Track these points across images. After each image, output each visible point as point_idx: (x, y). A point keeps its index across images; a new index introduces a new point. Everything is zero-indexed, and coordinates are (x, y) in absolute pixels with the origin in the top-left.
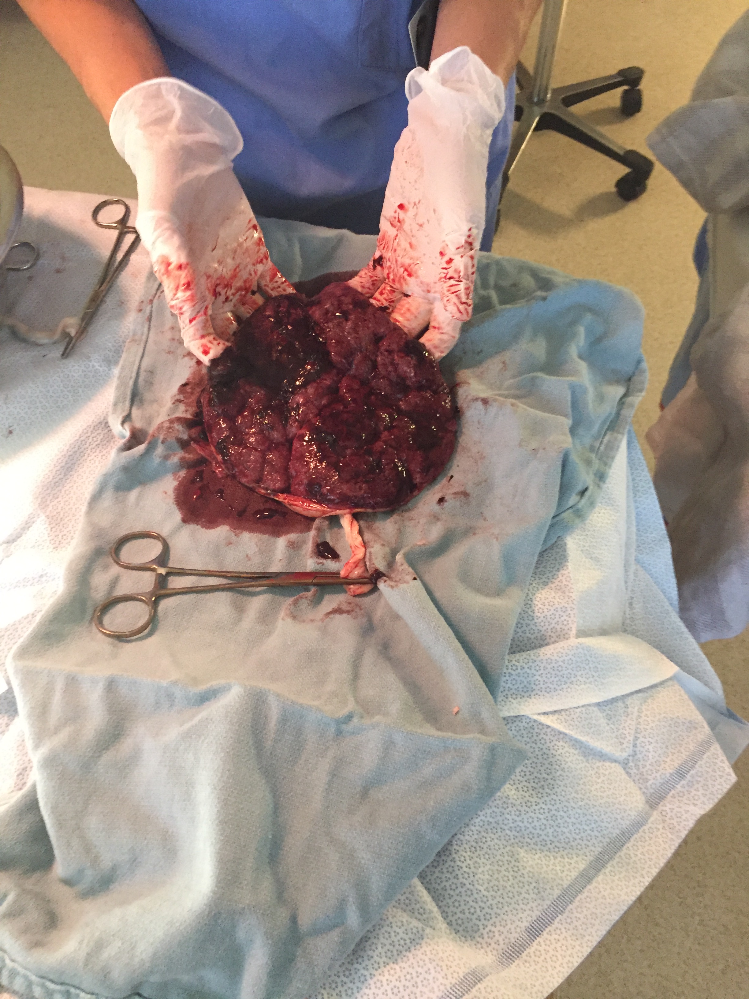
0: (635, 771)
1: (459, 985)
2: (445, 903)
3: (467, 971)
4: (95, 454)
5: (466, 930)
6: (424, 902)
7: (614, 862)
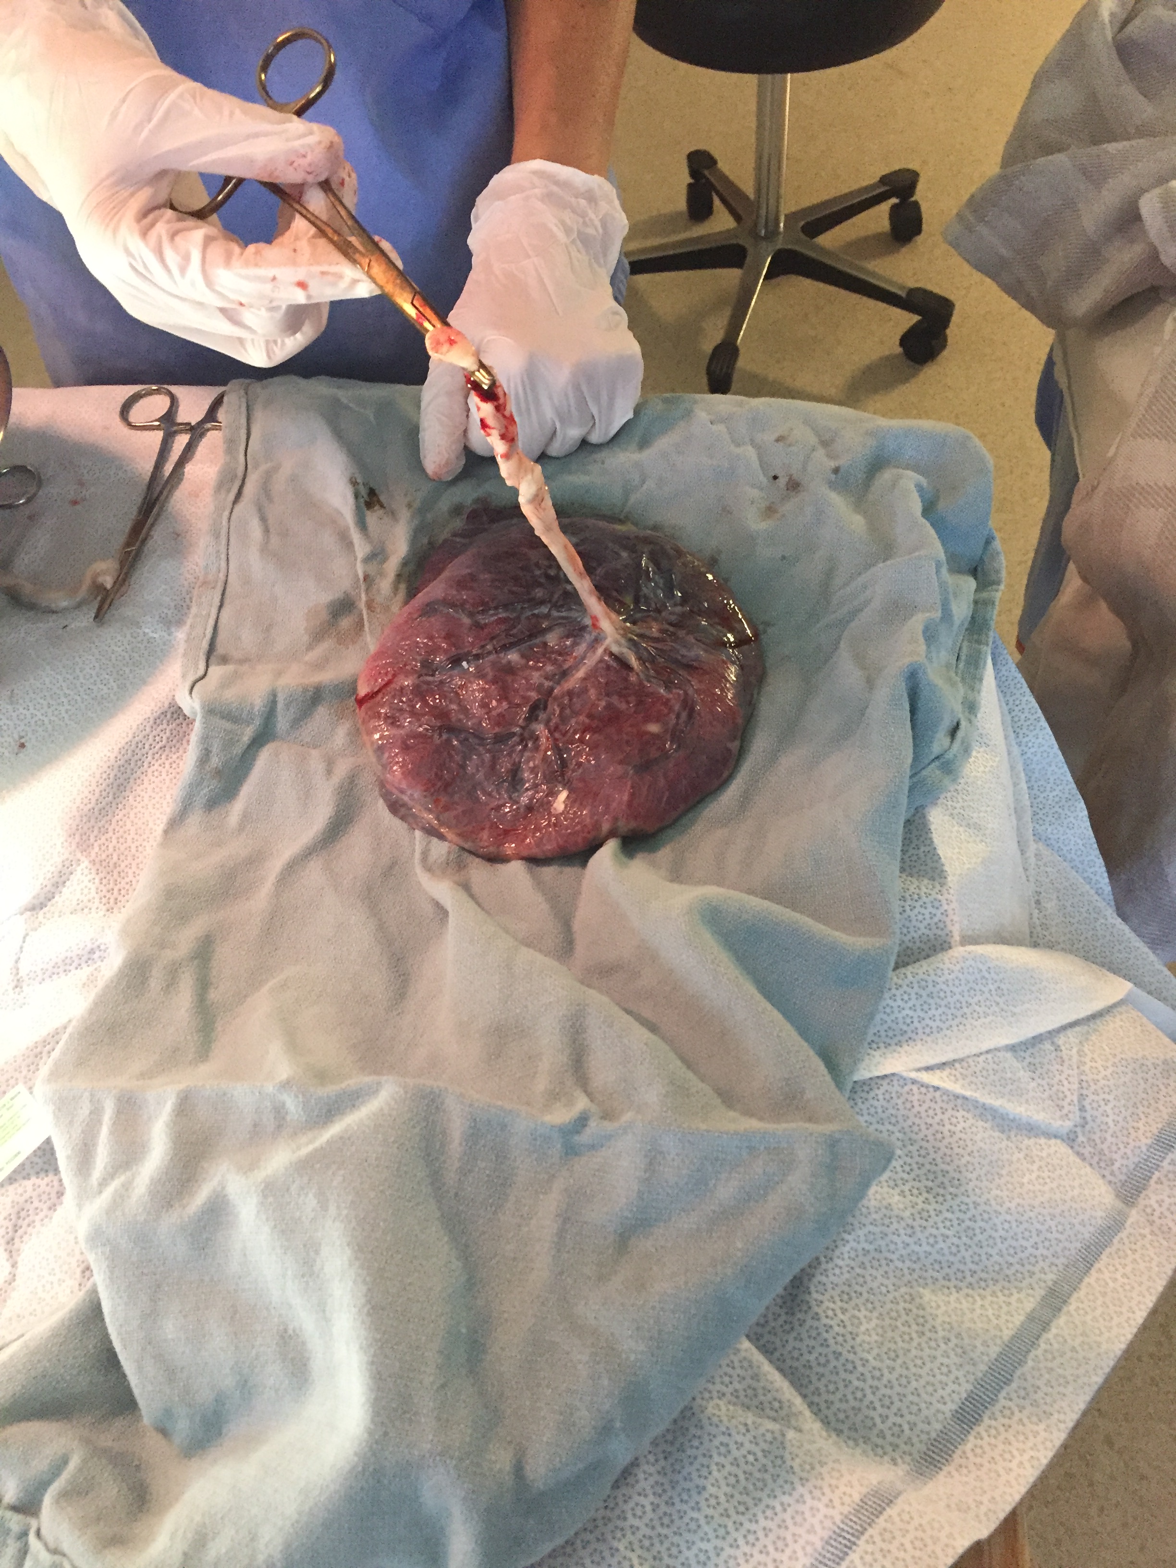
0: (1089, 1149)
1: (855, 1516)
2: (812, 1388)
3: (864, 1490)
4: (160, 762)
5: (854, 1428)
6: (777, 1391)
7: (1082, 1293)
